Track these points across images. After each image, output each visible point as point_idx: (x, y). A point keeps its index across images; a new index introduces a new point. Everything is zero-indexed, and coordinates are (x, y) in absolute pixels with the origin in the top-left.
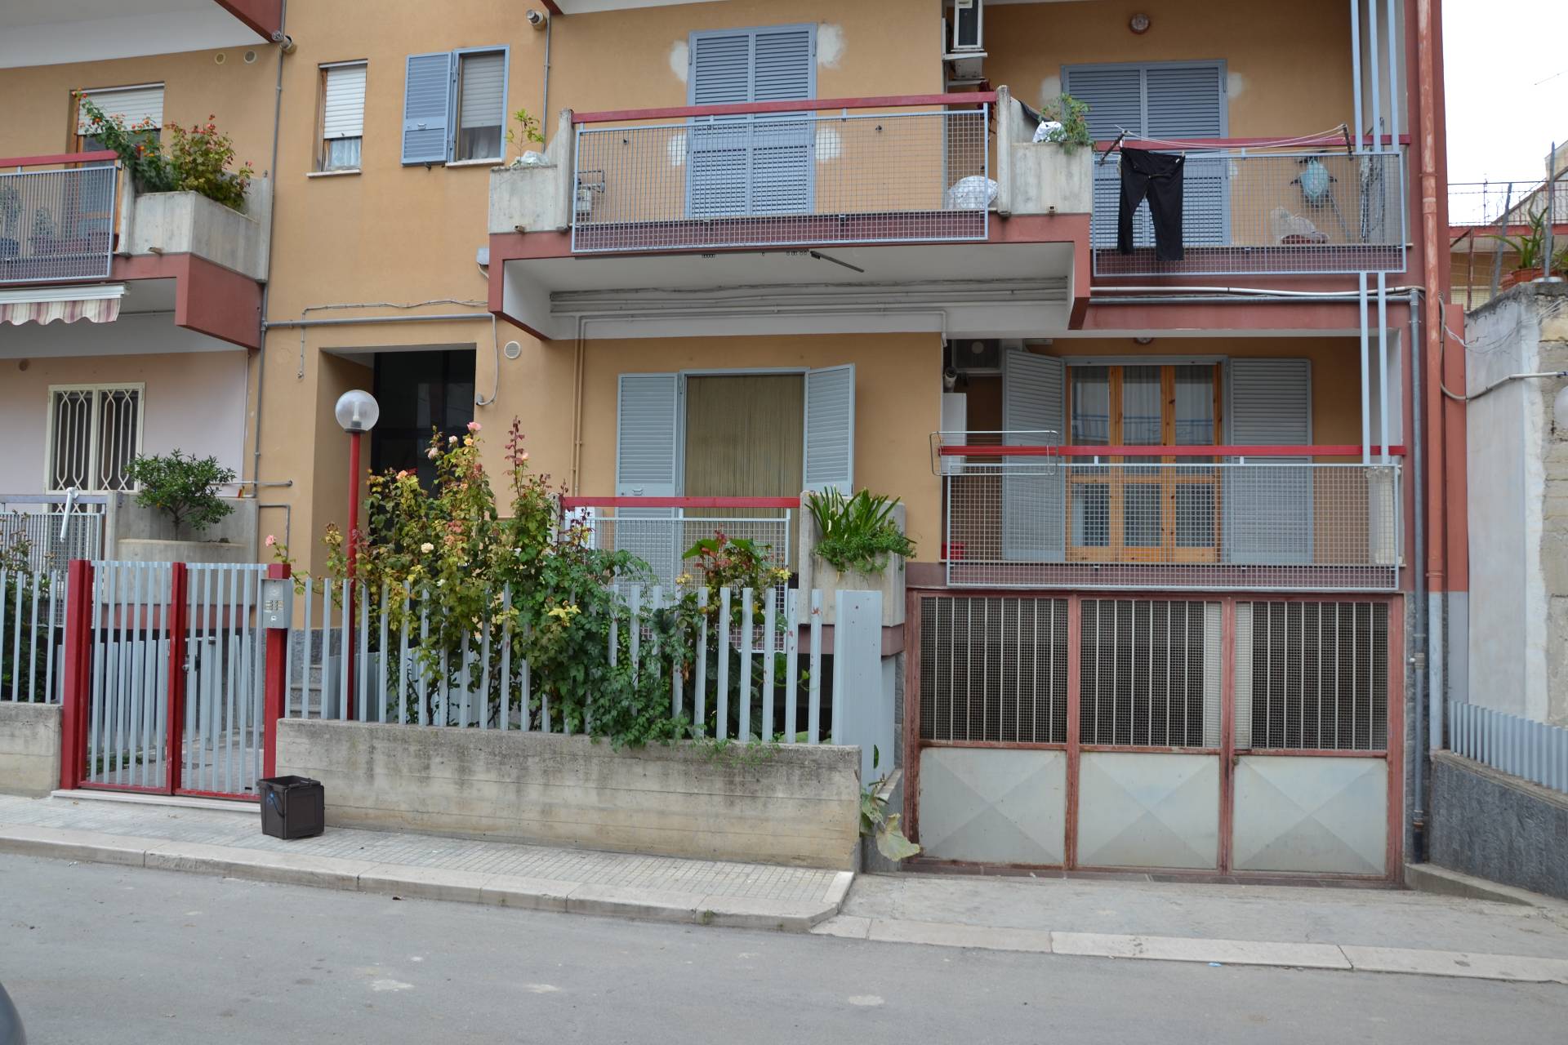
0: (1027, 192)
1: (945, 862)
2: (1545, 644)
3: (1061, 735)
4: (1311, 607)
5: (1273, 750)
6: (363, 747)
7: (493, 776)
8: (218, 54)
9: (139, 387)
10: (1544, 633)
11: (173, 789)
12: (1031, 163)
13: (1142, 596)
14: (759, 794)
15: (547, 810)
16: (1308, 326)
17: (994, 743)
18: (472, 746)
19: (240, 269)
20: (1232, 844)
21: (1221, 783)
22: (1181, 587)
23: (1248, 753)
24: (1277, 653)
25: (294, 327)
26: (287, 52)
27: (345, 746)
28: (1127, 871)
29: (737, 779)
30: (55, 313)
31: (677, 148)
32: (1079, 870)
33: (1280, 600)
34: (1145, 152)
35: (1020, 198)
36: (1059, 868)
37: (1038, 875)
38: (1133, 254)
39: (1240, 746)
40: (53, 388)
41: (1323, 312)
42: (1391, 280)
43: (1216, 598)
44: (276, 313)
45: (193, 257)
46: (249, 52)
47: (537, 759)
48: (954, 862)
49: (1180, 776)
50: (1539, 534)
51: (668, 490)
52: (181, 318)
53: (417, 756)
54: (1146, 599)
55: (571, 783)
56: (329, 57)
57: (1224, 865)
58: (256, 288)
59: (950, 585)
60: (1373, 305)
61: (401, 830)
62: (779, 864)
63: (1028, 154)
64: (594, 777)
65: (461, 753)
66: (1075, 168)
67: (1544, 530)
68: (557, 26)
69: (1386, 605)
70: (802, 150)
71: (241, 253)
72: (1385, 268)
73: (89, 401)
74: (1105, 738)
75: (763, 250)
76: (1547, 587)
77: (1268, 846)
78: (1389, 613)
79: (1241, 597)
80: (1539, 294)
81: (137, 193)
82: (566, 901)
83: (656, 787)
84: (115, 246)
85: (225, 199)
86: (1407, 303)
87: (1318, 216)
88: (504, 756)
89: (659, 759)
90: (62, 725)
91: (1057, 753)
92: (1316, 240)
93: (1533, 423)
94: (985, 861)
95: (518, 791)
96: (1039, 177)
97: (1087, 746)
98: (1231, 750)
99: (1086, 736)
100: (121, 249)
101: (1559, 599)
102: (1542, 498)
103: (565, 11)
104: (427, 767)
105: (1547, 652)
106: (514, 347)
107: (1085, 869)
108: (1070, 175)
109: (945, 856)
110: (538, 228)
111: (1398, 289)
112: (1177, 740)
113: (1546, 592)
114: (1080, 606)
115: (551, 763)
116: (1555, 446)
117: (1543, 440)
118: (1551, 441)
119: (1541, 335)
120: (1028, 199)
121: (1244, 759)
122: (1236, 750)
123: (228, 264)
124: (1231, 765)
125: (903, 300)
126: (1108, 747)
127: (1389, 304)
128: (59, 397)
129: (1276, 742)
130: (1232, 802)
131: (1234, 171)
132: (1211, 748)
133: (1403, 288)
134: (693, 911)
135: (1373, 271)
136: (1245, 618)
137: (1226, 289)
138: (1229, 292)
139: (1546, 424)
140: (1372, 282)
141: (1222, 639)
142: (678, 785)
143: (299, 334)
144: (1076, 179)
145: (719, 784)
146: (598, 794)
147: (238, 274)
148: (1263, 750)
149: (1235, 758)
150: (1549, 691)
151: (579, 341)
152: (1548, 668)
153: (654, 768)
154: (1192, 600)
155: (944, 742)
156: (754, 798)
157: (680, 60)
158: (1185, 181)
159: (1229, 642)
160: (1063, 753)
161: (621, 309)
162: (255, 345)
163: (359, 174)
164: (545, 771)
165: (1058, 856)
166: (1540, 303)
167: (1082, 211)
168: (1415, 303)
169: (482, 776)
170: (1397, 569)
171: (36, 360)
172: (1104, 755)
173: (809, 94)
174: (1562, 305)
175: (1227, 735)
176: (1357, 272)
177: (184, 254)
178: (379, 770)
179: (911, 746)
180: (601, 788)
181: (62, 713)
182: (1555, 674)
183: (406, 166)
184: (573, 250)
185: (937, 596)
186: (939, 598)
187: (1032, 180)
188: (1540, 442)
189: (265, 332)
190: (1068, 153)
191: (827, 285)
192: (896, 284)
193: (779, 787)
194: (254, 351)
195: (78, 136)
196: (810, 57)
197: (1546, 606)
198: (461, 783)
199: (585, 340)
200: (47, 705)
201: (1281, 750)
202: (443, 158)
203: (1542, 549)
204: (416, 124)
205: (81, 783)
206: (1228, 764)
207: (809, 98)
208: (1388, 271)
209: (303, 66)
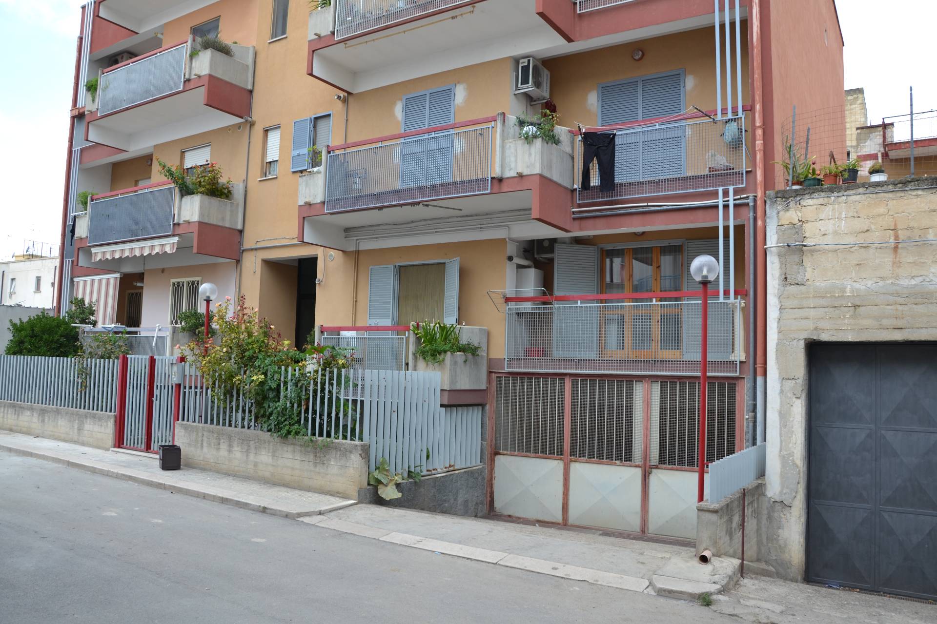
0: (510, 166)
1: (505, 516)
2: (778, 408)
3: (561, 452)
4: (683, 385)
5: (670, 466)
6: (200, 434)
7: (239, 449)
8: (229, 128)
9: (199, 279)
10: (779, 401)
11: (147, 450)
12: (513, 150)
13: (602, 377)
14: (325, 462)
15: (256, 465)
16: (692, 222)
17: (528, 454)
18: (233, 435)
19: (227, 225)
20: (648, 519)
21: (642, 484)
22: (621, 372)
23: (657, 467)
24: (673, 410)
25: (252, 250)
26: (252, 124)
27: (195, 434)
28: (593, 529)
29: (318, 455)
30: (157, 250)
31: (397, 154)
32: (569, 526)
33: (675, 380)
34: (596, 133)
35: (507, 169)
36: (559, 524)
37: (540, 526)
38: (589, 190)
39: (653, 463)
40: (173, 280)
41: (700, 213)
42: (736, 192)
43: (640, 378)
44: (247, 245)
45: (199, 222)
46: (239, 126)
47: (253, 442)
48: (510, 516)
49: (620, 478)
50: (775, 341)
51: (388, 322)
52: (195, 250)
53: (216, 439)
54: (603, 379)
55: (264, 453)
56: (267, 125)
57: (643, 530)
58: (238, 233)
59: (507, 370)
60: (726, 207)
61: (210, 470)
62: (331, 495)
63: (511, 145)
64: (271, 451)
65: (230, 438)
66: (533, 150)
67: (778, 339)
68: (351, 100)
69: (735, 384)
70: (447, 149)
71: (228, 218)
72: (733, 185)
73: (183, 285)
74: (582, 455)
75: (401, 205)
76: (780, 373)
77: (667, 522)
78: (737, 389)
79: (654, 378)
80: (777, 197)
81: (182, 196)
82: (222, 498)
83: (291, 457)
84: (174, 221)
85: (221, 195)
86: (747, 204)
87: (736, 153)
88: (243, 440)
89: (292, 444)
90: (115, 421)
91: (559, 461)
92: (720, 169)
93: (772, 274)
94: (524, 517)
95: (247, 456)
96: (516, 156)
97: (574, 458)
98: (647, 465)
99: (573, 453)
100: (175, 222)
101: (788, 381)
102: (777, 320)
103: (354, 92)
104: (219, 444)
105: (780, 413)
106: (331, 255)
107: (572, 526)
108: (530, 154)
109: (506, 513)
110: (315, 202)
111: (742, 196)
112: (619, 458)
113: (779, 376)
114: (571, 382)
115: (257, 444)
116: (787, 288)
117: (779, 285)
118: (784, 286)
119: (778, 222)
120: (511, 169)
121: (654, 471)
122: (650, 465)
123: (220, 224)
124: (647, 474)
125: (489, 222)
126: (583, 459)
127: (735, 206)
128: (174, 284)
129: (671, 462)
130: (648, 494)
131: (689, 132)
132: (637, 463)
133: (745, 196)
134: (260, 506)
135: (726, 187)
136: (656, 388)
137: (646, 204)
138: (648, 206)
139: (781, 275)
140: (726, 193)
141: (644, 401)
142: (298, 456)
143: (254, 253)
144: (533, 156)
145: (312, 457)
146: (272, 458)
147: (227, 228)
148: (665, 466)
149: (650, 470)
150: (781, 436)
151: (356, 251)
152: (780, 423)
153: (290, 448)
154: (628, 380)
155: (505, 452)
156: (323, 464)
157: (398, 110)
158: (616, 147)
159: (648, 404)
160: (562, 462)
161: (373, 235)
162: (238, 259)
163: (276, 178)
164: (256, 448)
165: (559, 518)
166: (778, 203)
167: (535, 173)
168: (751, 204)
169: (236, 449)
170: (738, 363)
171: (167, 268)
172: (582, 464)
173: (451, 121)
174: (791, 203)
175: (646, 457)
176: (717, 188)
177: (196, 222)
178: (205, 444)
179: (491, 454)
180: (273, 456)
181: (116, 417)
182: (785, 426)
183: (294, 172)
184: (326, 212)
185: (503, 375)
186: (505, 377)
187: (513, 159)
188: (777, 286)
189: (242, 253)
190: (529, 143)
191: (457, 217)
192: (487, 214)
193: (333, 460)
194: (238, 261)
195: (184, 169)
196: (452, 102)
197: (779, 385)
198: (230, 451)
199: (358, 251)
200: (112, 414)
201: (675, 467)
202: (306, 168)
203: (777, 350)
204: (296, 153)
205: (122, 446)
206: (645, 473)
207: (451, 123)
208: (735, 187)
209: (258, 130)
